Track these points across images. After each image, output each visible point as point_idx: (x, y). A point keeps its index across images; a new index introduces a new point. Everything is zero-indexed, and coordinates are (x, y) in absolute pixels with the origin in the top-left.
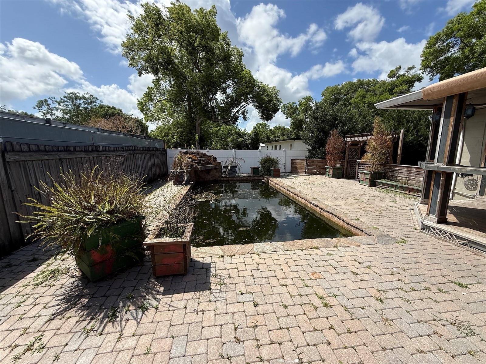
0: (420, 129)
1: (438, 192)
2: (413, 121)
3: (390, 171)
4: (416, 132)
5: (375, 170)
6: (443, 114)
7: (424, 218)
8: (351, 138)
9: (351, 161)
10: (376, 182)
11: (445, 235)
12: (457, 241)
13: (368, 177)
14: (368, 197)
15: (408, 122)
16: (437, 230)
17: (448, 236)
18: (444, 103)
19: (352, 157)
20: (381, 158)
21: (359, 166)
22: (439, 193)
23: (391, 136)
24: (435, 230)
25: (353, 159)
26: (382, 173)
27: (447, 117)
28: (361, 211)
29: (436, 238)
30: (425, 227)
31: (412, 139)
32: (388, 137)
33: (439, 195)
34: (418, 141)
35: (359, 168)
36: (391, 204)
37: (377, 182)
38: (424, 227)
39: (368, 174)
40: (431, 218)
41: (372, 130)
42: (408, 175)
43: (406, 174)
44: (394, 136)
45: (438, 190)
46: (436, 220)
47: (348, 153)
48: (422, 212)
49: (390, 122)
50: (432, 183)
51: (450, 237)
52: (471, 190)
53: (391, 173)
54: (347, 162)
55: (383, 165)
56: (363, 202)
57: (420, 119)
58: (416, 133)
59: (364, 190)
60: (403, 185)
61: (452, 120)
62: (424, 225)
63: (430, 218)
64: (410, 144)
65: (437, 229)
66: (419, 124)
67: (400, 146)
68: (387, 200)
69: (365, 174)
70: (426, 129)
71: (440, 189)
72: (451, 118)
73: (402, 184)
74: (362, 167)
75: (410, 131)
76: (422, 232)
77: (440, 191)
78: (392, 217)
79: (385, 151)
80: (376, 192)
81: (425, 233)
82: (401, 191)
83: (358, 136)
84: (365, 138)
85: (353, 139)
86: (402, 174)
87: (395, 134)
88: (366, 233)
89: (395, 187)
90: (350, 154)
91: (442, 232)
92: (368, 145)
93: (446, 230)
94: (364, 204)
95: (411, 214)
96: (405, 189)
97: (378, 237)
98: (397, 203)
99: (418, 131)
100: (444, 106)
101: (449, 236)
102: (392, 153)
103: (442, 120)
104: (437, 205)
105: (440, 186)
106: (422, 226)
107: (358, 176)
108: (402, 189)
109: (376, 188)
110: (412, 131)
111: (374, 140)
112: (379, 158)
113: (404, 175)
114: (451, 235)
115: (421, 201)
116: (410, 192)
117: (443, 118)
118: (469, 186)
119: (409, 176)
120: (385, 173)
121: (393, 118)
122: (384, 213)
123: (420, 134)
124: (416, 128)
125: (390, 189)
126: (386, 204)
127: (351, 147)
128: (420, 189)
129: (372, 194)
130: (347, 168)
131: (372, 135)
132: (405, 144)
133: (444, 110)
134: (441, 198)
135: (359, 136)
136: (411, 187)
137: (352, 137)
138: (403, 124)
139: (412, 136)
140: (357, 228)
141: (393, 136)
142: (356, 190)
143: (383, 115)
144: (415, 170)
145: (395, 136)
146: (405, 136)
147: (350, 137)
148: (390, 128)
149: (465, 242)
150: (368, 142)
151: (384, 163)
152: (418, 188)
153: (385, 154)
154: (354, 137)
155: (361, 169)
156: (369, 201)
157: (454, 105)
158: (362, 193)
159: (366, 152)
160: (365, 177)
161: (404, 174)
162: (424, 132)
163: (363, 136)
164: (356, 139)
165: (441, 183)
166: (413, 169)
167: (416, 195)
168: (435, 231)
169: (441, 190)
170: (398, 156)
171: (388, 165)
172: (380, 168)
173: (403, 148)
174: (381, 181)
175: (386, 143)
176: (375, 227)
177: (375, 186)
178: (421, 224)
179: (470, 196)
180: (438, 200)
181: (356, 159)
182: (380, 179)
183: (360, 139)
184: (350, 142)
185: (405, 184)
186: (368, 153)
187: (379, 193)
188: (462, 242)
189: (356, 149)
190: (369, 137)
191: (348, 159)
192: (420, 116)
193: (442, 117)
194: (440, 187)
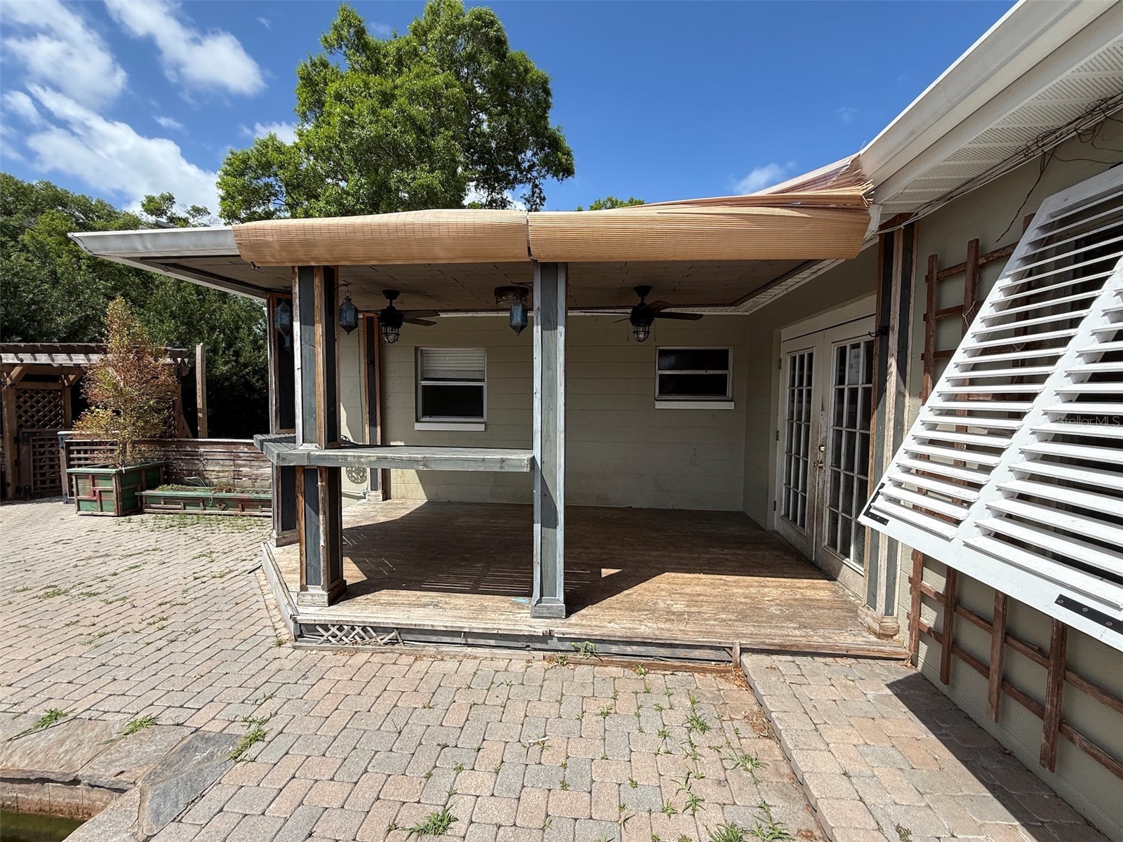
0: (240, 348)
1: (319, 520)
2: (224, 330)
3: (181, 459)
4: (233, 355)
5: (132, 459)
6: (296, 312)
7: (295, 601)
8: (20, 355)
9: (34, 434)
10: (141, 497)
11: (353, 633)
12: (378, 639)
13: (111, 485)
14: (113, 566)
15: (213, 329)
16: (332, 628)
17: (358, 634)
18: (295, 282)
19: (39, 421)
20: (146, 422)
21: (69, 452)
22: (321, 522)
23: (169, 361)
24: (327, 630)
25: (45, 426)
26: (157, 467)
27: (307, 321)
28: (79, 649)
29: (336, 652)
30: (304, 630)
31: (227, 372)
32: (161, 361)
33: (321, 529)
34: (243, 377)
35: (73, 459)
36: (196, 566)
37: (147, 496)
38: (301, 631)
39: (107, 477)
40: (312, 595)
41: (102, 335)
42: (232, 463)
43: (227, 463)
44: (179, 359)
45: (318, 514)
46: (326, 598)
47: (13, 406)
48: (287, 577)
49: (164, 323)
50: (301, 499)
51: (363, 634)
52: (358, 483)
53: (186, 463)
54: (17, 440)
55: (159, 441)
56: (89, 595)
57: (238, 328)
58: (234, 358)
59: (97, 536)
60: (224, 495)
61: (319, 329)
62: (300, 624)
63: (310, 597)
64: (223, 382)
65: (334, 626)
66: (236, 338)
67: (199, 386)
68: (182, 556)
69: (94, 477)
70: (254, 351)
71: (321, 512)
72: (316, 325)
73: (221, 490)
74: (82, 455)
75: (221, 352)
76: (299, 648)
77: (321, 517)
78: (205, 624)
79: (157, 403)
80: (144, 532)
81: (307, 649)
82: (221, 512)
83: (51, 351)
84: (80, 359)
85: (27, 358)
86: (217, 464)
87: (181, 354)
88: (93, 786)
89: (203, 502)
90: (26, 412)
91: (345, 627)
92: (94, 382)
93: (352, 622)
94: (94, 606)
95: (260, 587)
96: (230, 503)
97: (153, 777)
98: (214, 555)
99: (237, 354)
100: (296, 290)
101: (361, 632)
102: (179, 406)
103: (297, 326)
104: (321, 557)
105: (320, 505)
106: (295, 629)
107: (71, 487)
108: (223, 505)
109: (145, 517)
110: (224, 352)
111: (114, 366)
112: (140, 423)
113: (223, 465)
114: (364, 629)
115: (277, 540)
116: (243, 510)
117: (299, 323)
118: (354, 474)
119: (235, 465)
120: (167, 466)
121: (171, 312)
122: (177, 620)
123: (242, 360)
124: (231, 347)
125: (189, 510)
126: (180, 571)
127: (28, 385)
128: (269, 496)
129: (130, 545)
130: (17, 463)
131: (104, 351)
132: (211, 383)
133: (297, 302)
134: (326, 534)
135: (57, 351)
136: (245, 496)
137: (24, 351)
138: (201, 333)
139: (226, 363)
140: (43, 781)
141: (175, 360)
142: (60, 547)
143: (145, 302)
144: (246, 450)
145: (183, 361)
146: (209, 364)
147: (16, 350)
148: (167, 339)
149: (393, 634)
150: (90, 372)
151: (161, 437)
152: (263, 496)
153: (159, 411)
154: (34, 351)
155: (80, 459)
156: (116, 580)
157: (316, 292)
158: (88, 553)
159: (88, 406)
160: (98, 488)
161: (221, 462)
162: (250, 357)
163: (69, 351)
164: (43, 359)
165: (321, 495)
166: (242, 447)
167: (258, 514)
168: (330, 633)
169: (325, 514)
170: (200, 415)
171: (173, 442)
172: (152, 454)
173: (207, 392)
174: (157, 492)
175: (157, 378)
176: (140, 717)
177: (140, 511)
178: (292, 624)
179: (359, 495)
180: (322, 543)
181: (56, 425)
182: (153, 488)
183: (61, 359)
184: (17, 370)
185: (229, 491)
186: (97, 407)
187: (155, 536)
188: (388, 637)
189: (50, 393)
190: (95, 358)
191: (20, 427)
192: (237, 321)
193: (295, 319)
194: (320, 508)
